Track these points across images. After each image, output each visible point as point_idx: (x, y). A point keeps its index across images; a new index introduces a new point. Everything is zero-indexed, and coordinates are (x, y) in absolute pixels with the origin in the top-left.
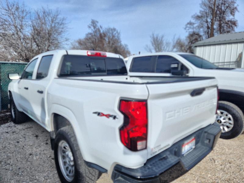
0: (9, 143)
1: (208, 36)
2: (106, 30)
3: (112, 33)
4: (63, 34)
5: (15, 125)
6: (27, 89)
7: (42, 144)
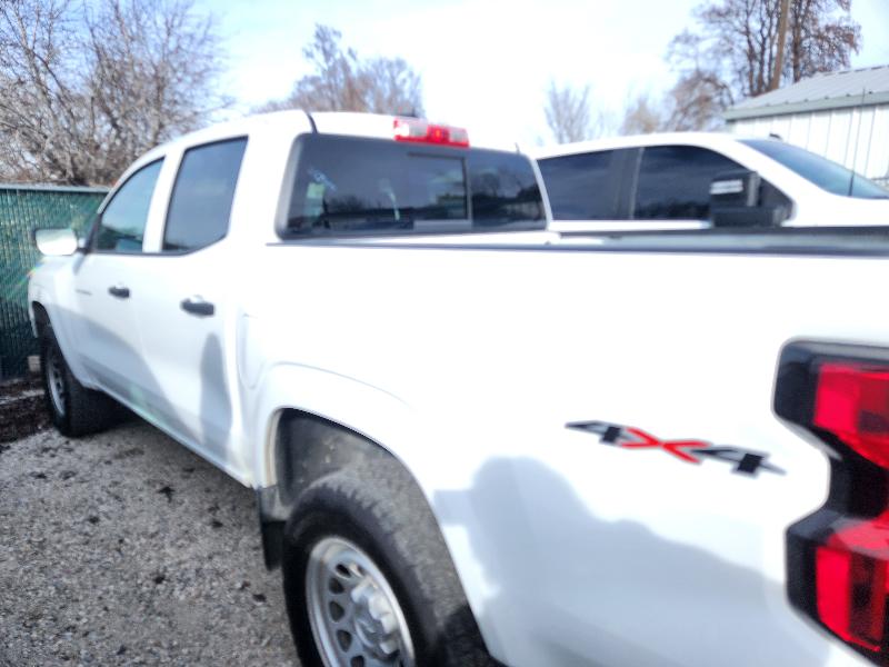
0: (55, 524)
1: (751, 87)
2: (370, 67)
3: (393, 78)
4: (212, 82)
5: (67, 443)
6: (123, 294)
7: (198, 525)
